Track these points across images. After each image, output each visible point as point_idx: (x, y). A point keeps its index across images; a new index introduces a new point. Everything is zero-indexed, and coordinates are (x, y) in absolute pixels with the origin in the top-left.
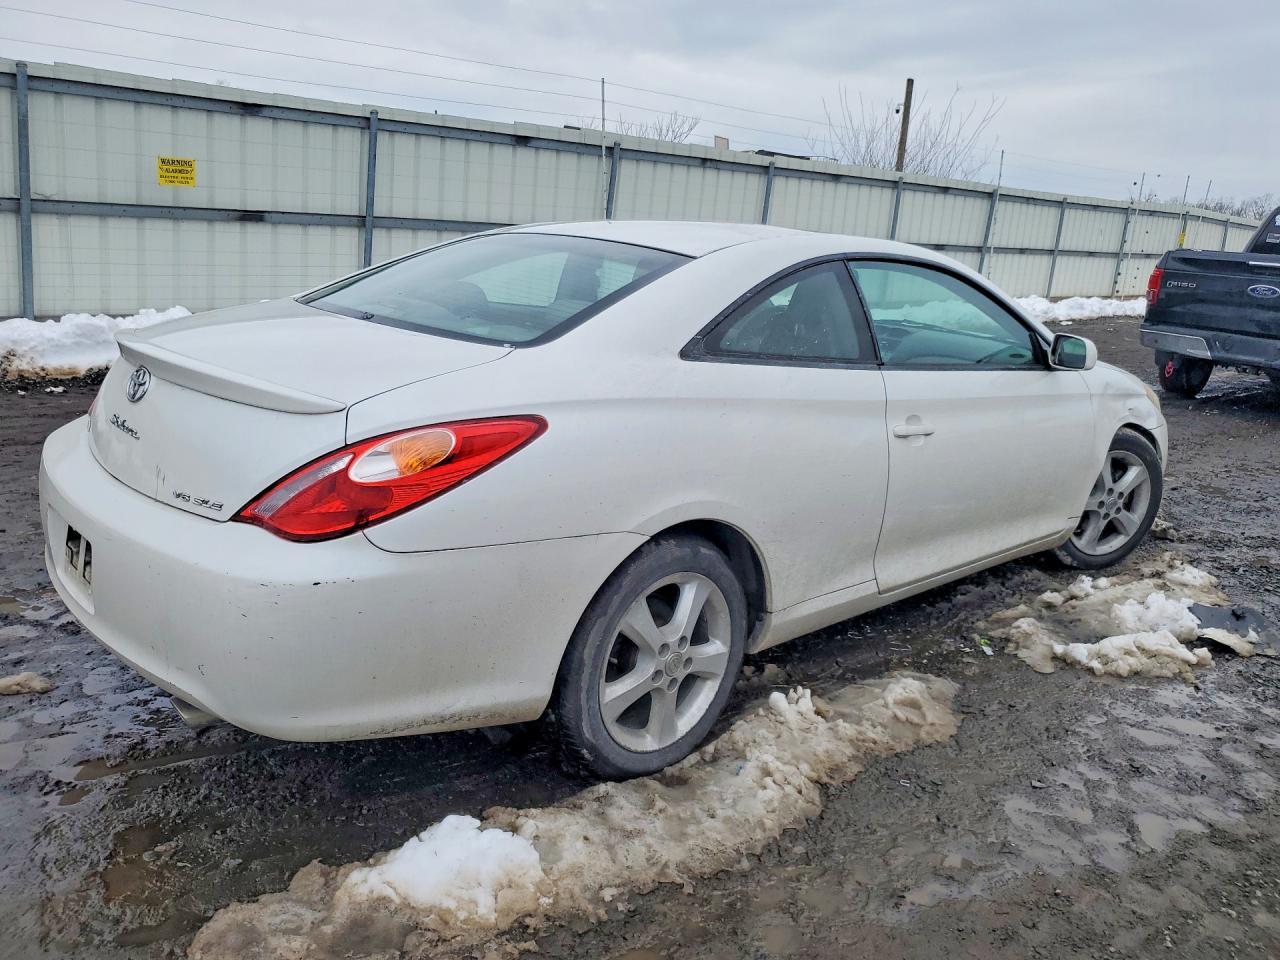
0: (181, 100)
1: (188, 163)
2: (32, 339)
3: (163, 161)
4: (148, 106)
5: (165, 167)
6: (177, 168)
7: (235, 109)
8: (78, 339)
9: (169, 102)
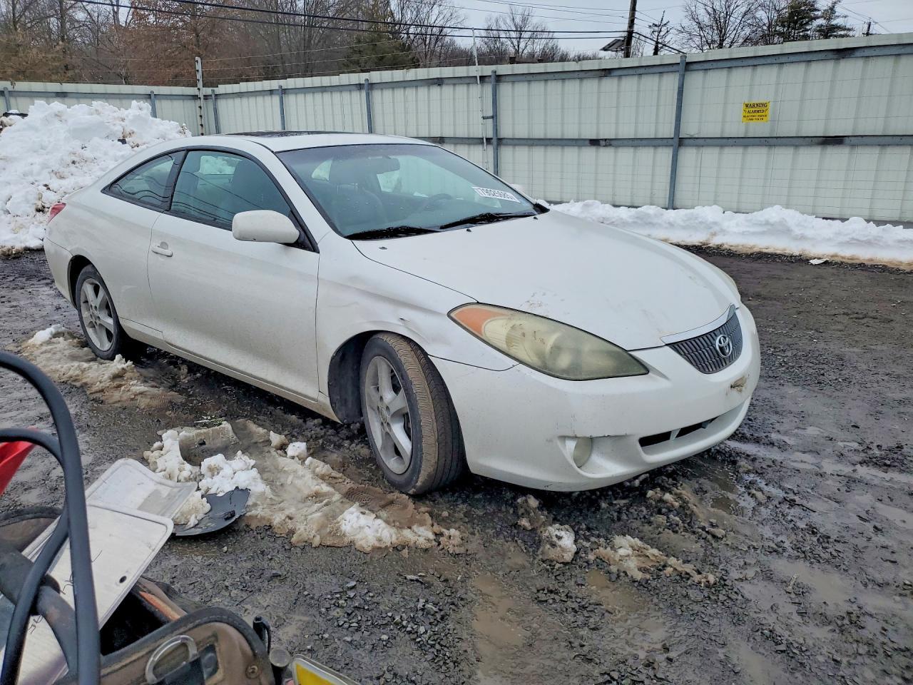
0: (787, 57)
1: (764, 105)
2: (614, 218)
3: (747, 106)
4: (761, 67)
5: (747, 110)
6: (755, 109)
7: (830, 55)
8: (636, 220)
9: (778, 61)
